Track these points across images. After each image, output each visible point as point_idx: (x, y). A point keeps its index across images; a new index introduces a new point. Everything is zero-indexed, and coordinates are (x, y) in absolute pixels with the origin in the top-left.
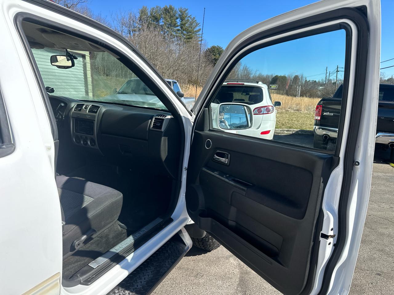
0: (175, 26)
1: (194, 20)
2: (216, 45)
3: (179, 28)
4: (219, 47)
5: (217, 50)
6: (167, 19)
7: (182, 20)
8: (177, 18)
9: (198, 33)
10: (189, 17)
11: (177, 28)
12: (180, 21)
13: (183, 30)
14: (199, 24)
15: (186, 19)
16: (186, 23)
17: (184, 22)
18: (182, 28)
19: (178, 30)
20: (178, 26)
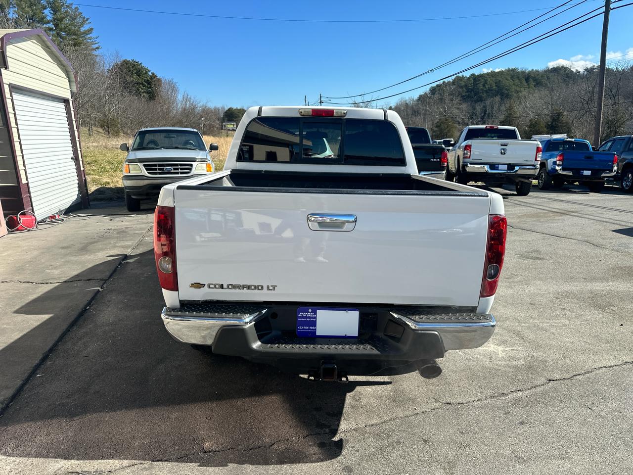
0: (42, 21)
1: (77, 13)
2: (130, 59)
3: (51, 25)
4: (135, 62)
5: (132, 67)
6: (23, 9)
7: (55, 11)
8: (45, 8)
9: (89, 36)
10: (68, 6)
11: (47, 26)
12: (51, 13)
13: (61, 30)
14: (88, 19)
15: (63, 10)
16: (64, 18)
17: (59, 15)
18: (56, 25)
19: (51, 29)
20: (48, 22)
